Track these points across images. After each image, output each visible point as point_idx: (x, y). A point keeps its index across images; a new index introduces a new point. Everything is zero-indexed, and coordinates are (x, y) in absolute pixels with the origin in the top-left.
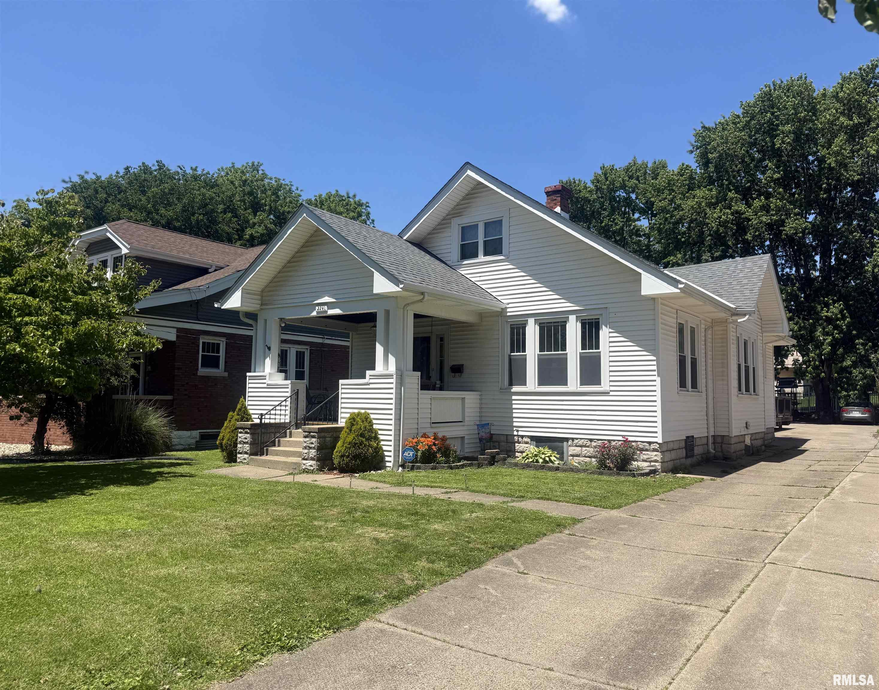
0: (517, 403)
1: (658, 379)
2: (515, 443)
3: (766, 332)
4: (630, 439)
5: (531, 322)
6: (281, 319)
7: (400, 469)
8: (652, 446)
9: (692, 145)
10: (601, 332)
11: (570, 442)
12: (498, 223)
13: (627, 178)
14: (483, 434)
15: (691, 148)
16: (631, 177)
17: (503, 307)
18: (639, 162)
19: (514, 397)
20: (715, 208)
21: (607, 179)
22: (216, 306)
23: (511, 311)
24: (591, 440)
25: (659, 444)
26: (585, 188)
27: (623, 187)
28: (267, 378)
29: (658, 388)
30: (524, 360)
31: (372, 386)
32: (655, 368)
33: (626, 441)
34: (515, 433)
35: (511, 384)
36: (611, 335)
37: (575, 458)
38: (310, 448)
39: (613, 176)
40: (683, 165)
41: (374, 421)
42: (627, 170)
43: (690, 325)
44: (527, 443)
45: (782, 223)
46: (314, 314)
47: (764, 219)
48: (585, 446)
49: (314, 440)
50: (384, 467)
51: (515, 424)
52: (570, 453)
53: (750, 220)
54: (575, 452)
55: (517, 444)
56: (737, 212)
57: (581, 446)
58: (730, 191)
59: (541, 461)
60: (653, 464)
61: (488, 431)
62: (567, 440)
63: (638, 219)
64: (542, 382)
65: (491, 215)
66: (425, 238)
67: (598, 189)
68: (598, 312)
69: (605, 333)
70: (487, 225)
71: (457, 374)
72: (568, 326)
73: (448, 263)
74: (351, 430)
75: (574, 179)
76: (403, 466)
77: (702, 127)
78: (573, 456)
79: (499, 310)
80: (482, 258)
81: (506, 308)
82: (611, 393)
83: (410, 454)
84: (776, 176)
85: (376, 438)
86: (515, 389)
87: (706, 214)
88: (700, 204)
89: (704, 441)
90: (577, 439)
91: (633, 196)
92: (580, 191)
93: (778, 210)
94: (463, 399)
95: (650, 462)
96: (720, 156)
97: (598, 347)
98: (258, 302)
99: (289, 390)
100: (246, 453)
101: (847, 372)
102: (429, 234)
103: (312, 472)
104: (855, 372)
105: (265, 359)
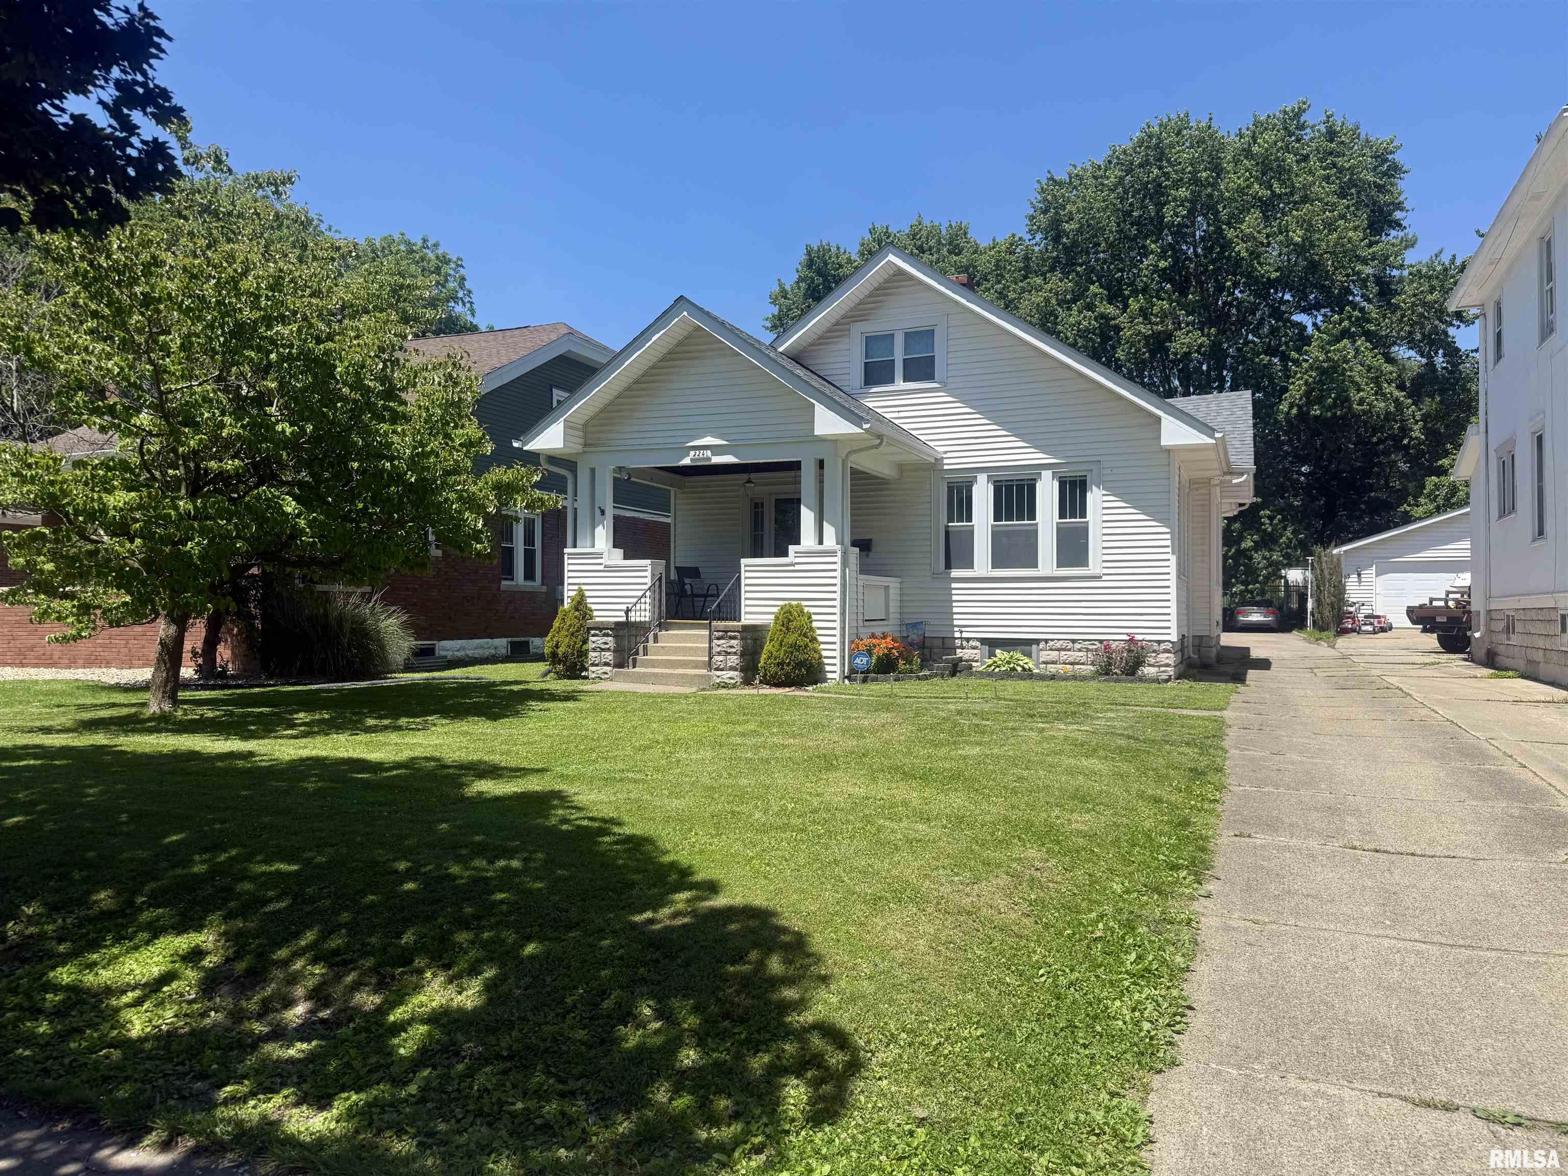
0: (959, 592)
1: (1173, 559)
2: (956, 649)
4: (1137, 637)
5: (982, 478)
6: (620, 469)
7: (846, 681)
8: (1163, 646)
9: (1034, 207)
10: (1089, 495)
11: (1041, 646)
12: (928, 334)
14: (915, 637)
15: (1031, 211)
17: (939, 456)
18: (927, 222)
19: (954, 585)
20: (1070, 309)
22: (516, 444)
23: (950, 463)
24: (1074, 641)
25: (1172, 643)
28: (605, 555)
29: (1173, 570)
30: (969, 532)
31: (797, 567)
32: (1168, 543)
33: (1132, 640)
34: (957, 635)
35: (948, 566)
36: (1105, 498)
37: (1049, 666)
38: (728, 653)
40: (1014, 236)
41: (813, 617)
44: (974, 648)
45: (1169, 336)
46: (686, 461)
47: (1142, 328)
48: (1065, 650)
49: (734, 642)
50: (825, 680)
51: (956, 623)
52: (1041, 660)
53: (1121, 329)
54: (1048, 658)
55: (958, 651)
56: (1103, 316)
57: (1059, 650)
58: (1092, 283)
59: (1019, 669)
60: (1163, 669)
61: (921, 632)
62: (1037, 642)
64: (997, 563)
65: (917, 320)
66: (805, 351)
68: (1085, 467)
69: (1095, 498)
70: (909, 336)
71: (863, 553)
72: (1039, 486)
74: (788, 629)
75: (828, 245)
76: (848, 678)
77: (1049, 179)
78: (1046, 663)
79: (933, 461)
80: (900, 384)
81: (943, 458)
82: (1104, 578)
83: (861, 661)
84: (1162, 264)
85: (814, 640)
86: (955, 573)
87: (1057, 317)
88: (1047, 300)
90: (1052, 640)
93: (1164, 315)
94: (887, 588)
95: (1159, 666)
97: (1083, 514)
98: (581, 441)
99: (648, 574)
100: (607, 664)
101: (1246, 557)
102: (811, 345)
103: (734, 686)
104: (1257, 557)
105: (593, 528)
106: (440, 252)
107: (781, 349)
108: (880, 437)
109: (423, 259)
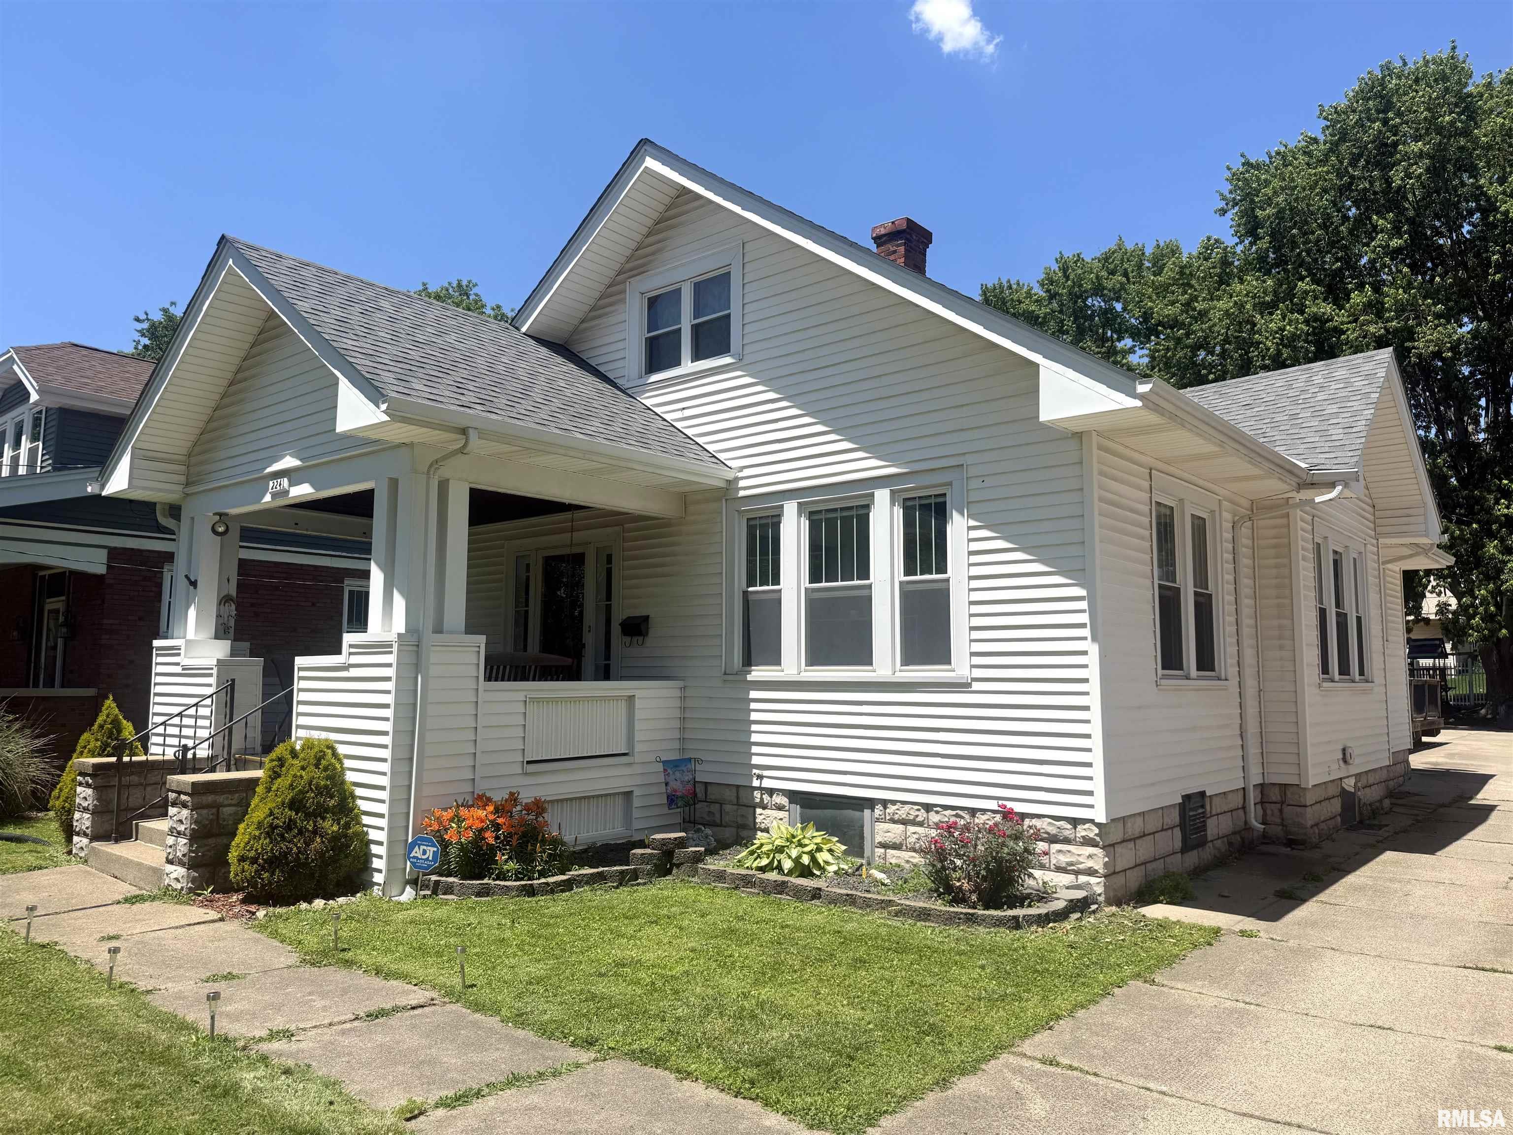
0: (760, 707)
1: (1094, 649)
2: (754, 807)
3: (1386, 534)
4: (1019, 808)
5: (790, 509)
7: (407, 890)
8: (1082, 831)
9: (1224, 198)
10: (949, 529)
11: (878, 811)
12: (723, 280)
13: (1104, 273)
14: (676, 785)
15: (1222, 204)
16: (1112, 273)
17: (730, 475)
18: (1128, 245)
19: (753, 694)
20: (1271, 314)
21: (1067, 278)
22: (90, 489)
23: (748, 487)
24: (928, 807)
25: (1098, 825)
26: (1029, 294)
27: (1098, 290)
28: (183, 650)
29: (1093, 673)
30: (776, 602)
31: (354, 672)
32: (1084, 618)
33: (1007, 814)
34: (756, 783)
35: (748, 662)
36: (974, 534)
37: (890, 852)
38: (179, 834)
39: (1080, 271)
40: (1209, 239)
41: (348, 763)
42: (1106, 259)
43: (1189, 510)
44: (780, 808)
45: (1410, 334)
46: (267, 500)
47: (1372, 329)
48: (914, 823)
49: (184, 813)
50: (368, 885)
51: (755, 760)
52: (878, 839)
53: (1344, 333)
54: (889, 838)
55: (759, 811)
56: (1316, 318)
57: (904, 822)
58: (1302, 279)
59: (788, 864)
60: (1083, 879)
61: (688, 777)
62: (871, 803)
63: (1131, 351)
64: (816, 656)
65: (707, 264)
66: (576, 331)
67: (1052, 296)
68: (943, 478)
69: (958, 532)
70: (700, 288)
71: (635, 639)
72: (872, 517)
73: (619, 382)
75: (1009, 281)
76: (415, 883)
77: (1243, 164)
78: (884, 846)
79: (722, 484)
80: (688, 366)
81: (737, 479)
82: (976, 686)
84: (1396, 243)
86: (758, 673)
87: (1255, 325)
88: (1240, 306)
89: (1237, 801)
90: (894, 802)
91: (1118, 307)
92: (1020, 302)
93: (1401, 309)
94: (631, 698)
95: (1077, 873)
96: (1279, 212)
97: (942, 568)
98: (183, 479)
100: (84, 834)
102: (583, 322)
105: (188, 608)
107: (524, 329)
108: (464, 431)
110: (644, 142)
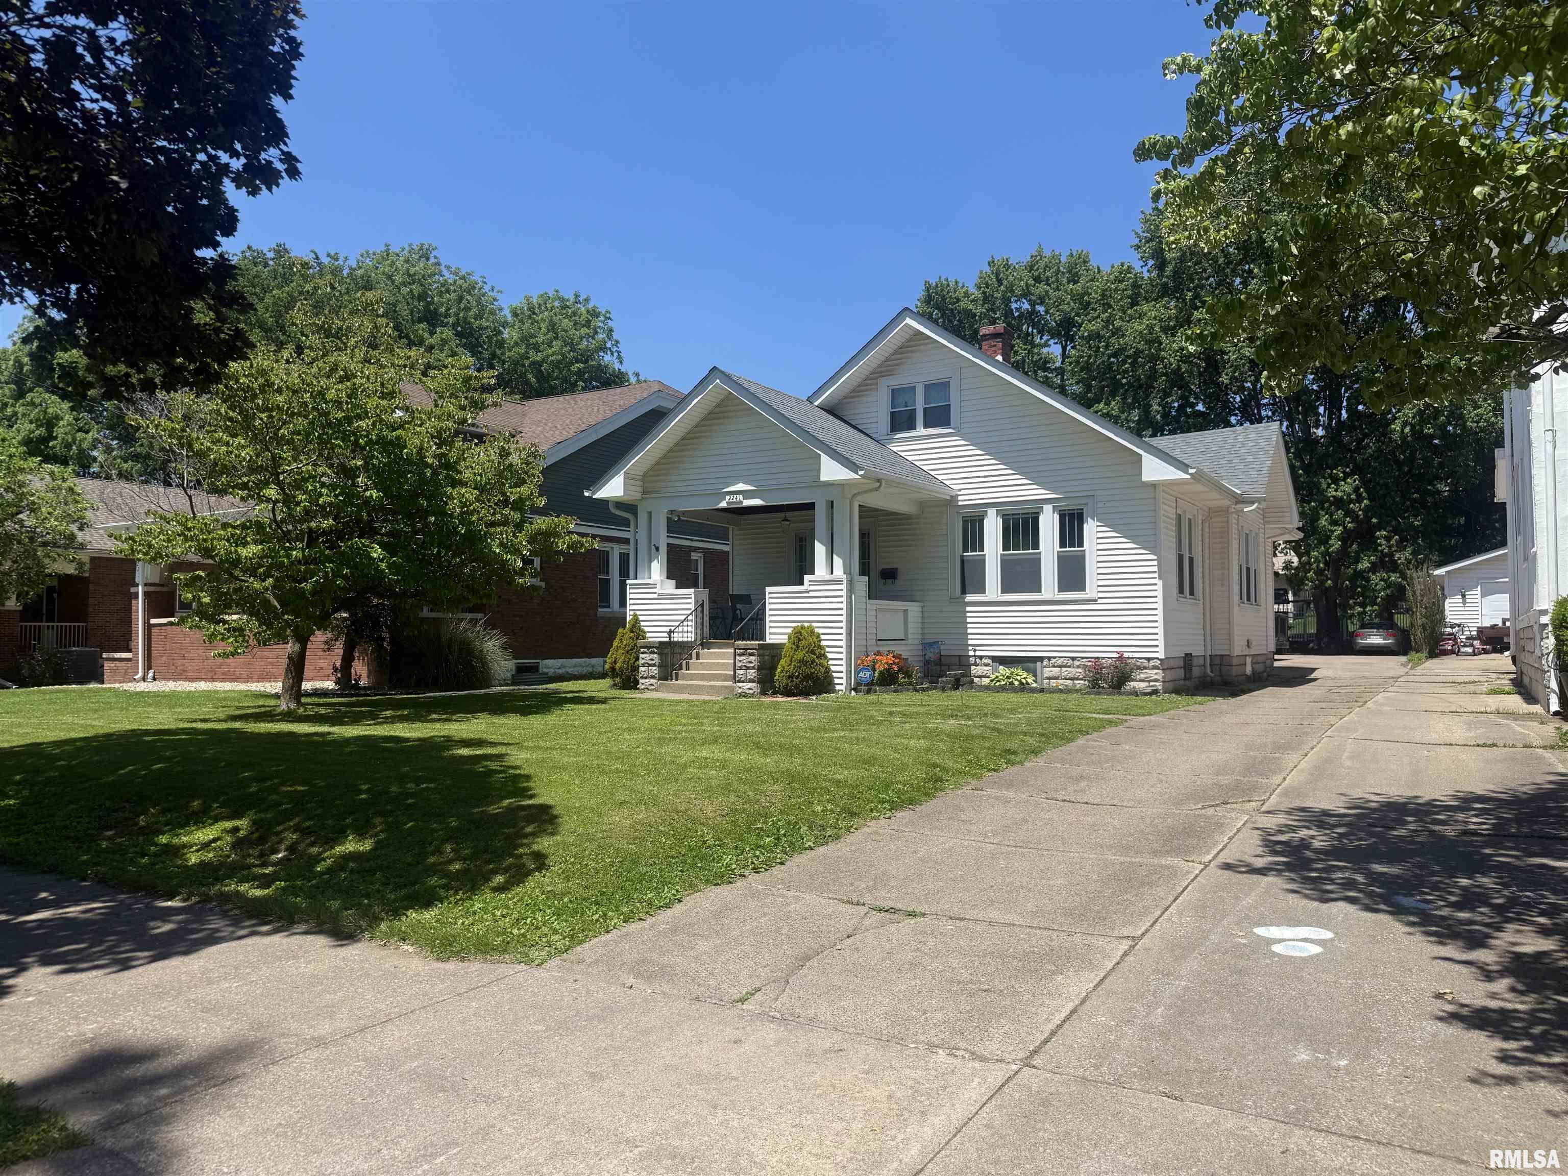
0: (973, 616)
1: (1160, 583)
2: (970, 665)
3: (1269, 522)
4: (1126, 655)
5: (992, 512)
6: (672, 512)
7: (853, 693)
8: (1152, 663)
9: (1139, 236)
10: (1085, 526)
11: (1045, 663)
12: (946, 385)
13: (1031, 282)
14: (932, 655)
15: (1137, 241)
16: (1037, 280)
17: (954, 494)
18: (1047, 253)
19: (968, 609)
20: (1173, 335)
21: (1000, 282)
22: (587, 494)
23: (963, 500)
24: (1073, 659)
25: (1160, 659)
26: (967, 295)
27: (1026, 294)
28: (658, 586)
29: (1160, 594)
30: (982, 561)
31: (811, 594)
32: (1156, 569)
33: (1121, 658)
34: (971, 653)
35: (964, 592)
36: (1099, 529)
37: (1052, 681)
38: (748, 668)
39: (1011, 278)
40: (1123, 265)
41: (822, 637)
42: (1031, 268)
43: (1188, 516)
44: (987, 665)
46: (723, 504)
48: (1066, 666)
49: (752, 658)
50: (834, 691)
51: (970, 642)
52: (1044, 676)
54: (1051, 674)
55: (974, 667)
57: (1060, 667)
58: (1197, 308)
59: (1016, 683)
60: (1153, 683)
61: (937, 651)
62: (1041, 659)
63: (1046, 345)
64: (1007, 588)
65: (935, 374)
66: (838, 404)
67: (986, 298)
68: (1082, 501)
69: (1091, 528)
70: (928, 387)
71: (890, 581)
72: (1041, 518)
73: (874, 436)
74: (798, 647)
75: (947, 280)
76: (855, 689)
77: (1154, 209)
78: (1049, 678)
79: (948, 498)
80: (921, 431)
81: (957, 495)
82: (1100, 601)
83: (865, 675)
85: (823, 656)
86: (970, 598)
87: (1161, 344)
88: (1151, 328)
89: (1201, 662)
90: (1054, 658)
91: (1041, 309)
92: (958, 300)
94: (906, 611)
95: (1150, 681)
96: (1182, 256)
97: (1081, 544)
98: (640, 489)
99: (692, 601)
100: (653, 677)
101: (1363, 578)
102: (845, 398)
103: (752, 696)
104: (1375, 578)
105: (650, 562)
106: (590, 306)
107: (816, 403)
108: (879, 481)
109: (574, 314)
110: (906, 309)
